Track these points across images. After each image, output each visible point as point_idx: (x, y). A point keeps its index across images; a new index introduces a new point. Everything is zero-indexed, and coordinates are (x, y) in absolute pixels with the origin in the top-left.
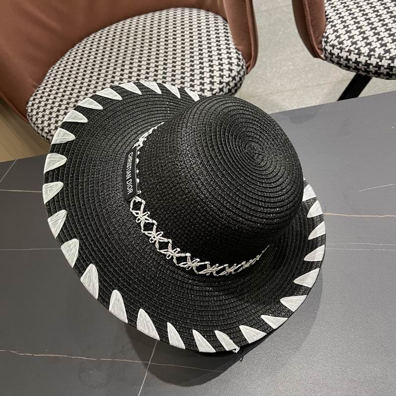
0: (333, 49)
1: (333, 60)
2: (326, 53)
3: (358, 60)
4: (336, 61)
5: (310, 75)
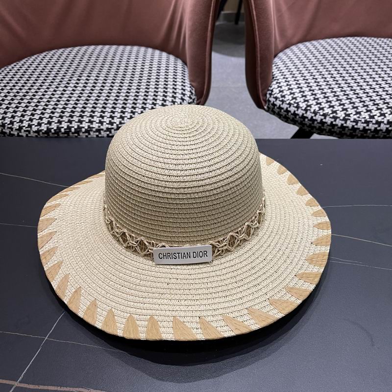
0: (276, 101)
1: (274, 111)
2: (269, 104)
3: (296, 112)
4: (277, 112)
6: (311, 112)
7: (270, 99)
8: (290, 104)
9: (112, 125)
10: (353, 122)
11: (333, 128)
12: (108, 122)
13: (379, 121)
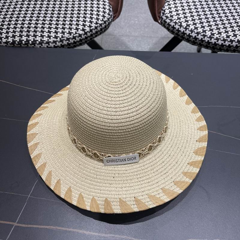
0: (167, 19)
1: (165, 25)
2: (162, 20)
3: (180, 29)
4: (167, 27)
5: (147, 30)
6: (189, 31)
7: (163, 17)
8: (176, 23)
9: (57, 39)
10: (216, 39)
11: (202, 42)
12: (54, 36)
13: (232, 40)
